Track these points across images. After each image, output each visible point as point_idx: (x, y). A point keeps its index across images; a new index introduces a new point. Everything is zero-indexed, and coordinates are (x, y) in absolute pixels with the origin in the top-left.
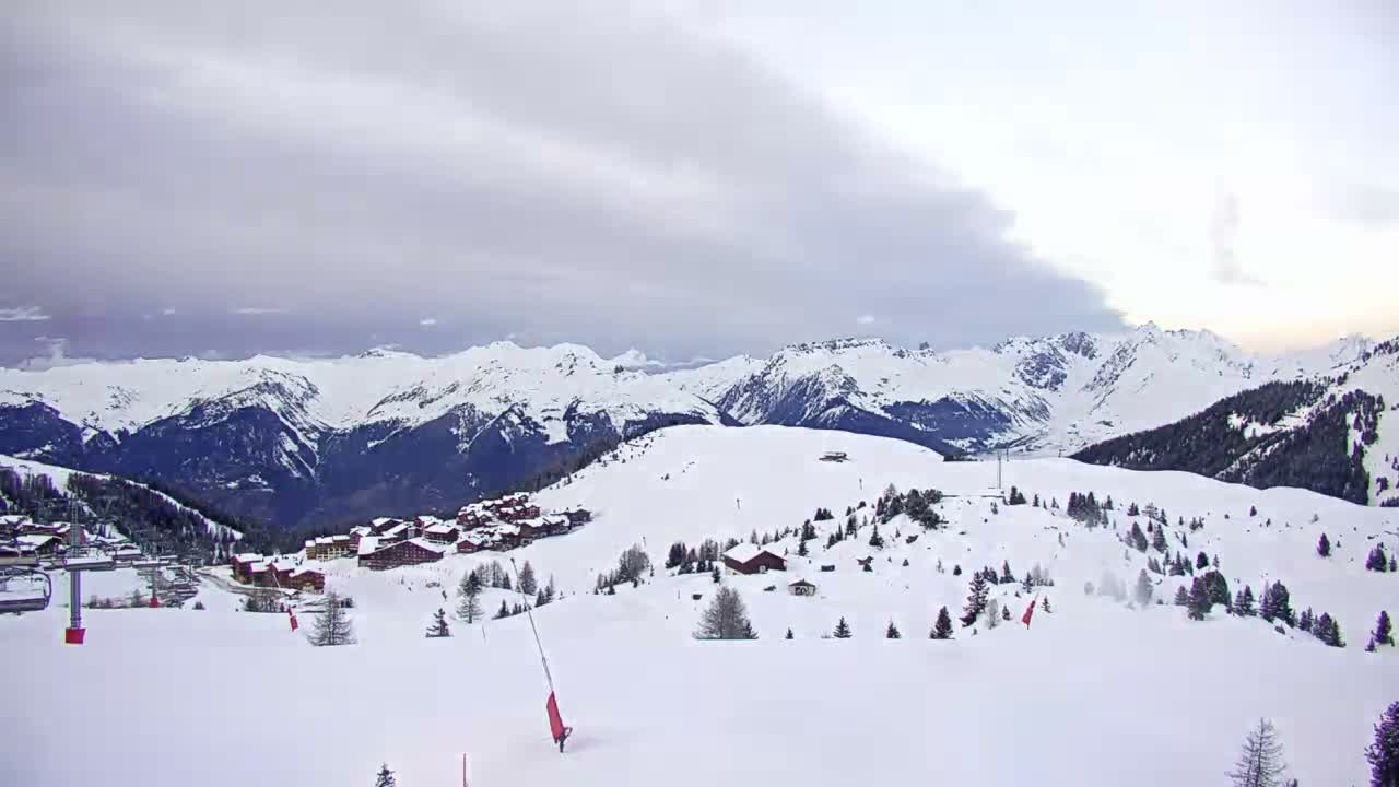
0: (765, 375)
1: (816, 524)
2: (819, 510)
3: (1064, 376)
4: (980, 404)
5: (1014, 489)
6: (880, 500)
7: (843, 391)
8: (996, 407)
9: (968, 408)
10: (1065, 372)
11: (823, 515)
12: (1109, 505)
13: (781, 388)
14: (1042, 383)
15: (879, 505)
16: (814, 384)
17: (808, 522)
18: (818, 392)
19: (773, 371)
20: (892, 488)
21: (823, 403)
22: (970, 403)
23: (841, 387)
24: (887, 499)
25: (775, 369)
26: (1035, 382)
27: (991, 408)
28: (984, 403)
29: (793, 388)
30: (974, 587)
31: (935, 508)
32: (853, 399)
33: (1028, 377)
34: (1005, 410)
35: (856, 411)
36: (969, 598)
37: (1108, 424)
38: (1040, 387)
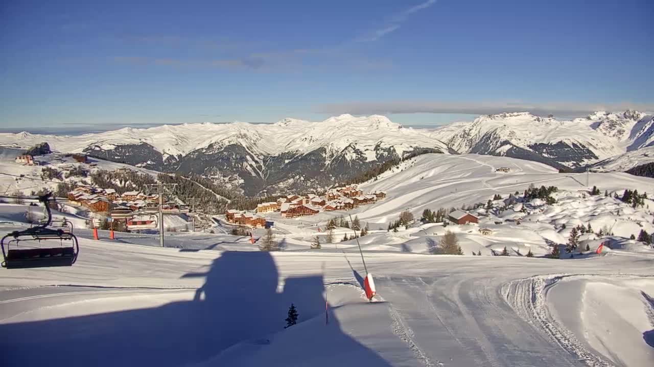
0: (470, 130)
1: (494, 202)
2: (496, 195)
3: (624, 131)
4: (578, 145)
5: (595, 187)
6: (526, 191)
7: (509, 137)
8: (587, 146)
9: (572, 147)
10: (624, 129)
11: (497, 198)
12: (645, 196)
13: (478, 136)
14: (612, 134)
15: (525, 193)
16: (494, 134)
17: (490, 201)
18: (496, 138)
19: (475, 128)
20: (532, 185)
21: (499, 144)
22: (574, 144)
23: (508, 136)
24: (529, 190)
25: (475, 127)
26: (608, 134)
27: (584, 147)
28: (581, 144)
29: (484, 136)
30: (572, 235)
31: (553, 195)
32: (514, 142)
33: (604, 131)
34: (591, 149)
35: (515, 148)
36: (569, 240)
37: (646, 156)
38: (610, 137)
